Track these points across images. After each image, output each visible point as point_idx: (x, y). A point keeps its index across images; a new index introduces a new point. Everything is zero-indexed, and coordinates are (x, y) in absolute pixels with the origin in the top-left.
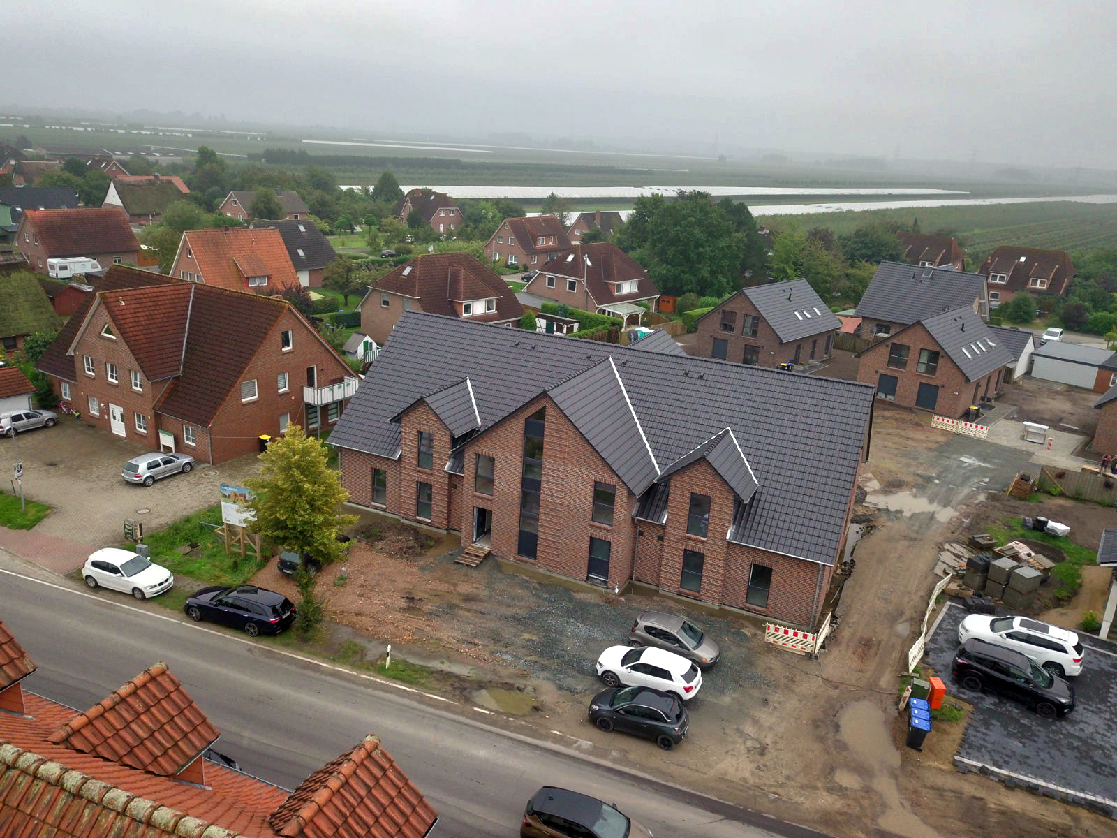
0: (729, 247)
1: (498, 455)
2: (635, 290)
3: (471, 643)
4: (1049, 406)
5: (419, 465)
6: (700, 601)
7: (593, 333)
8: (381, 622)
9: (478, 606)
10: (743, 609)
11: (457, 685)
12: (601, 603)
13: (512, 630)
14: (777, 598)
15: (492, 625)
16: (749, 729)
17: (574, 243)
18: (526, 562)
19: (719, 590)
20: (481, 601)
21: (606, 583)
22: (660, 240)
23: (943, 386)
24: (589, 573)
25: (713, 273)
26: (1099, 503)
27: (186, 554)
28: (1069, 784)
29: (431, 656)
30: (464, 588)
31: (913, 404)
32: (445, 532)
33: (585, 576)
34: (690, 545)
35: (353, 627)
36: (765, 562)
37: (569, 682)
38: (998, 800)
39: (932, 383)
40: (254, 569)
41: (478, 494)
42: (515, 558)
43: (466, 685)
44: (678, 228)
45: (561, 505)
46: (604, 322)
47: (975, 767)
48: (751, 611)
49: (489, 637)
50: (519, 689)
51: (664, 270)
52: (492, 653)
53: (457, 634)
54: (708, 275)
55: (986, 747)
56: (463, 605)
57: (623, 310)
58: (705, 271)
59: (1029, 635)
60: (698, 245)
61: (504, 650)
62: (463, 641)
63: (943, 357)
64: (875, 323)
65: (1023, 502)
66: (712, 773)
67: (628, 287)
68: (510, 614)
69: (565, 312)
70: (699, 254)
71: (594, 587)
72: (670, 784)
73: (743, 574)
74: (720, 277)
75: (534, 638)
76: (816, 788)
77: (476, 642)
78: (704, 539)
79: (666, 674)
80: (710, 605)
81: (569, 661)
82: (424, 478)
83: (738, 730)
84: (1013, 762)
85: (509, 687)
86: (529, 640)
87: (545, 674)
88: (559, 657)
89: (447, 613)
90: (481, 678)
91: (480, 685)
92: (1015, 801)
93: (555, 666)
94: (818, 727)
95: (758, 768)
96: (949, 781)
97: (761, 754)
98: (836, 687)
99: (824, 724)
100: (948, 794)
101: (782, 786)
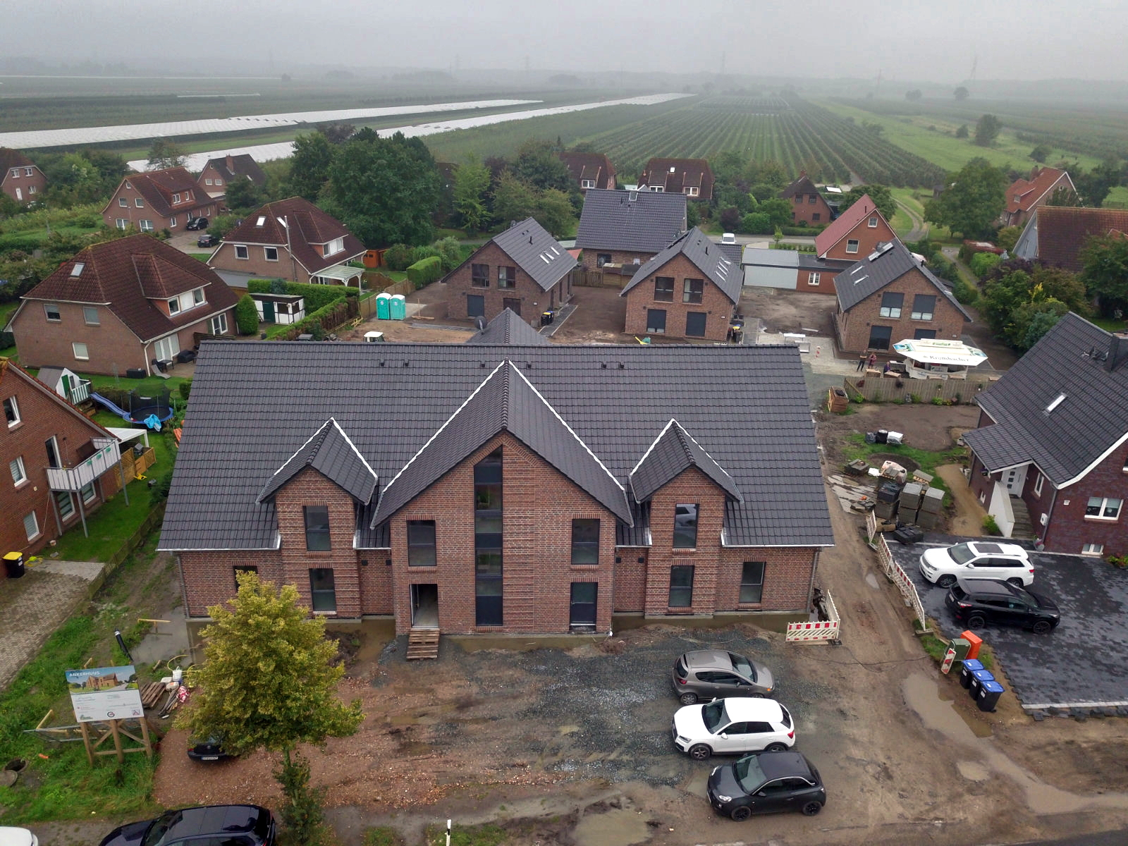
0: (427, 189)
1: (439, 516)
2: (342, 249)
3: (514, 766)
4: (782, 313)
5: (308, 549)
6: (693, 615)
7: (333, 309)
8: (385, 782)
9: (481, 712)
10: (737, 610)
11: (545, 833)
12: (604, 654)
13: (544, 728)
14: (772, 590)
15: (518, 730)
16: (857, 753)
17: (212, 195)
18: (490, 631)
19: (712, 598)
20: (478, 703)
21: (594, 628)
22: (349, 188)
23: (710, 313)
24: (571, 622)
25: (415, 218)
26: (895, 403)
27: (14, 784)
28: (1109, 696)
29: (483, 806)
30: (447, 692)
31: (683, 334)
32: (360, 621)
33: (568, 628)
34: (678, 560)
35: (355, 804)
36: (756, 558)
37: (655, 771)
38: (1083, 737)
39: (699, 310)
40: (149, 770)
41: (414, 568)
42: (475, 630)
43: (556, 828)
44: (369, 173)
45: (531, 555)
46: (338, 295)
47: (1043, 710)
48: (745, 609)
49: (527, 750)
50: (613, 805)
51: (361, 221)
52: (547, 769)
53: (489, 760)
54: (411, 222)
55: (1032, 685)
56: (463, 716)
57: (340, 273)
58: (407, 217)
59: (991, 559)
60: (395, 189)
61: (556, 759)
62: (503, 767)
63: (706, 284)
64: (596, 253)
65: (844, 417)
66: (872, 823)
67: (335, 247)
68: (524, 708)
69: (284, 288)
70: (397, 199)
71: (580, 636)
73: (736, 574)
74: (422, 222)
75: (575, 729)
76: (960, 795)
77: (519, 761)
78: (694, 550)
79: (765, 727)
80: (703, 616)
81: (634, 744)
82: (319, 563)
83: (849, 758)
84: (1061, 692)
85: (600, 808)
86: (573, 734)
87: (624, 773)
88: (619, 743)
89: (455, 736)
90: (563, 810)
91: (571, 821)
92: (1095, 732)
93: (625, 758)
94: (903, 722)
95: (901, 796)
96: (1038, 735)
97: (890, 777)
98: (880, 670)
99: (905, 717)
100: (1049, 749)
101: (934, 807)
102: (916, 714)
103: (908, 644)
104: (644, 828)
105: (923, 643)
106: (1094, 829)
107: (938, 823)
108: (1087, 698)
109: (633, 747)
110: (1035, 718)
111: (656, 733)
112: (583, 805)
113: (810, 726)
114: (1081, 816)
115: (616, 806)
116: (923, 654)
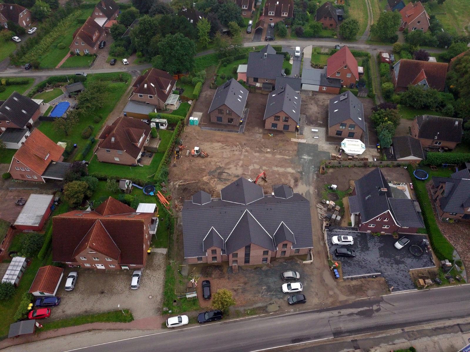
1: (238, 252)
3: (256, 296)
5: (212, 254)
6: (285, 256)
10: (294, 255)
11: (262, 309)
12: (269, 268)
13: (260, 288)
15: (256, 288)
16: (312, 290)
18: (247, 264)
19: (289, 254)
20: (248, 282)
21: (267, 262)
23: (290, 125)
26: (338, 167)
27: (177, 305)
29: (252, 304)
30: (242, 281)
31: (283, 130)
32: (221, 262)
33: (261, 263)
37: (279, 296)
38: (351, 284)
39: (287, 124)
40: (198, 302)
42: (244, 264)
43: (264, 308)
46: (178, 120)
47: (346, 278)
48: (296, 254)
49: (258, 293)
52: (262, 297)
53: (252, 295)
55: (346, 272)
56: (246, 286)
61: (263, 294)
62: (254, 297)
63: (289, 118)
65: (324, 175)
68: (256, 283)
71: (264, 263)
72: (309, 311)
75: (265, 287)
76: (328, 298)
79: (297, 289)
80: (287, 256)
82: (214, 256)
83: (311, 291)
84: (351, 273)
85: (271, 304)
86: (265, 289)
87: (274, 297)
88: (273, 290)
89: (245, 291)
90: (265, 305)
91: (266, 307)
92: (354, 283)
93: (274, 293)
94: (321, 282)
95: (319, 299)
96: (344, 284)
97: (317, 295)
98: (319, 269)
99: (322, 281)
100: (345, 287)
101: (323, 300)
102: (324, 280)
103: (326, 263)
104: (278, 307)
105: (329, 262)
106: (347, 303)
107: (323, 304)
108: (355, 274)
109: (275, 291)
110: (345, 280)
111: (279, 288)
112: (268, 303)
113: (305, 284)
114: (346, 301)
115: (273, 303)
116: (328, 265)
